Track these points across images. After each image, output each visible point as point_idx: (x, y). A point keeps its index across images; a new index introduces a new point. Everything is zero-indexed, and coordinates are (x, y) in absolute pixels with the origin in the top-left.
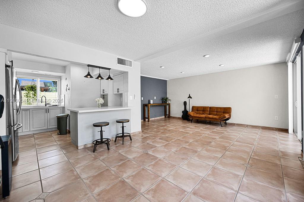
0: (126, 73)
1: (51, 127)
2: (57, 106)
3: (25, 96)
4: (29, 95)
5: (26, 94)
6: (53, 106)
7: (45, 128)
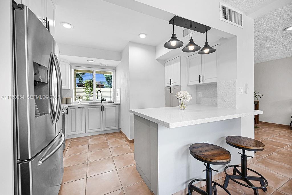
0: (234, 38)
1: (106, 129)
2: (112, 102)
3: (84, 91)
4: (87, 90)
5: (85, 89)
6: (108, 102)
7: (100, 130)
